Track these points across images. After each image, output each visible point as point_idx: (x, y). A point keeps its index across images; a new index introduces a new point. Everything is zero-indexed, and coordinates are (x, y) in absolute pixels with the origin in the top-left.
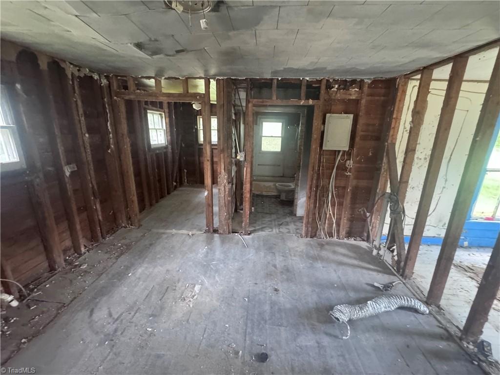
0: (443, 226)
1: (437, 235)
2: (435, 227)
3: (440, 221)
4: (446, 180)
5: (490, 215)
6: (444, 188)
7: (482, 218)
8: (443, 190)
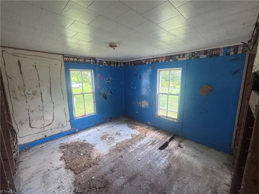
0: (62, 126)
1: (61, 131)
2: (58, 128)
3: (59, 124)
4: (53, 103)
5: (84, 114)
6: (53, 107)
7: (80, 116)
8: (53, 108)
